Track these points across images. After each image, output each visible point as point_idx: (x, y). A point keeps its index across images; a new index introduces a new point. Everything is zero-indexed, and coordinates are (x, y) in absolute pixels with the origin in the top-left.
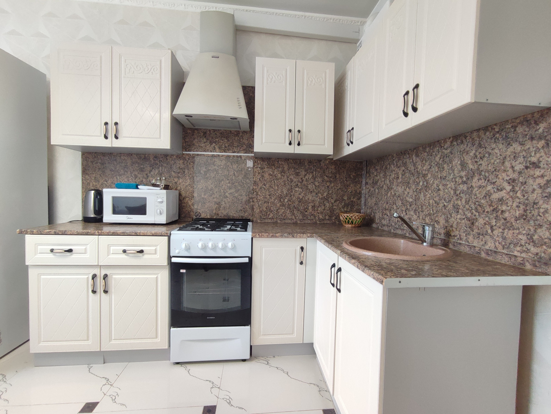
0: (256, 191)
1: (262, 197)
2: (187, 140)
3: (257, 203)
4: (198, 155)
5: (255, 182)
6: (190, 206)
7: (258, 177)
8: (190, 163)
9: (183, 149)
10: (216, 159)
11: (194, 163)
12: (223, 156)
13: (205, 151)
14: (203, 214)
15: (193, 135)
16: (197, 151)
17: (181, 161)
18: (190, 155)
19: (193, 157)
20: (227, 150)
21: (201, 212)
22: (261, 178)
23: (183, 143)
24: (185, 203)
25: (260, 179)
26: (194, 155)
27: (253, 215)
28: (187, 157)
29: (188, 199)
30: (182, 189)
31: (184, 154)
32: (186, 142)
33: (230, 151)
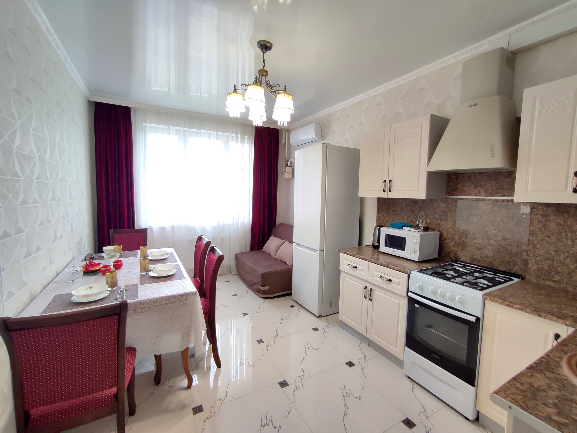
0: (532, 243)
1: (542, 252)
2: (451, 185)
3: (533, 258)
4: (461, 199)
5: (532, 232)
6: (450, 247)
7: (538, 226)
8: (452, 207)
9: (446, 193)
10: (480, 203)
11: (456, 206)
12: (489, 200)
13: (468, 195)
14: (463, 257)
15: (457, 180)
16: (460, 195)
17: (445, 205)
18: (453, 199)
19: (456, 201)
20: (495, 193)
21: (461, 255)
22: (542, 227)
23: (447, 188)
24: (445, 244)
25: (540, 230)
26: (457, 199)
27: (526, 270)
28: (450, 201)
29: (449, 240)
30: (444, 231)
31: (447, 198)
32: (450, 187)
33: (498, 195)
